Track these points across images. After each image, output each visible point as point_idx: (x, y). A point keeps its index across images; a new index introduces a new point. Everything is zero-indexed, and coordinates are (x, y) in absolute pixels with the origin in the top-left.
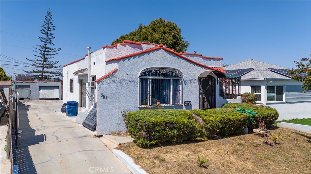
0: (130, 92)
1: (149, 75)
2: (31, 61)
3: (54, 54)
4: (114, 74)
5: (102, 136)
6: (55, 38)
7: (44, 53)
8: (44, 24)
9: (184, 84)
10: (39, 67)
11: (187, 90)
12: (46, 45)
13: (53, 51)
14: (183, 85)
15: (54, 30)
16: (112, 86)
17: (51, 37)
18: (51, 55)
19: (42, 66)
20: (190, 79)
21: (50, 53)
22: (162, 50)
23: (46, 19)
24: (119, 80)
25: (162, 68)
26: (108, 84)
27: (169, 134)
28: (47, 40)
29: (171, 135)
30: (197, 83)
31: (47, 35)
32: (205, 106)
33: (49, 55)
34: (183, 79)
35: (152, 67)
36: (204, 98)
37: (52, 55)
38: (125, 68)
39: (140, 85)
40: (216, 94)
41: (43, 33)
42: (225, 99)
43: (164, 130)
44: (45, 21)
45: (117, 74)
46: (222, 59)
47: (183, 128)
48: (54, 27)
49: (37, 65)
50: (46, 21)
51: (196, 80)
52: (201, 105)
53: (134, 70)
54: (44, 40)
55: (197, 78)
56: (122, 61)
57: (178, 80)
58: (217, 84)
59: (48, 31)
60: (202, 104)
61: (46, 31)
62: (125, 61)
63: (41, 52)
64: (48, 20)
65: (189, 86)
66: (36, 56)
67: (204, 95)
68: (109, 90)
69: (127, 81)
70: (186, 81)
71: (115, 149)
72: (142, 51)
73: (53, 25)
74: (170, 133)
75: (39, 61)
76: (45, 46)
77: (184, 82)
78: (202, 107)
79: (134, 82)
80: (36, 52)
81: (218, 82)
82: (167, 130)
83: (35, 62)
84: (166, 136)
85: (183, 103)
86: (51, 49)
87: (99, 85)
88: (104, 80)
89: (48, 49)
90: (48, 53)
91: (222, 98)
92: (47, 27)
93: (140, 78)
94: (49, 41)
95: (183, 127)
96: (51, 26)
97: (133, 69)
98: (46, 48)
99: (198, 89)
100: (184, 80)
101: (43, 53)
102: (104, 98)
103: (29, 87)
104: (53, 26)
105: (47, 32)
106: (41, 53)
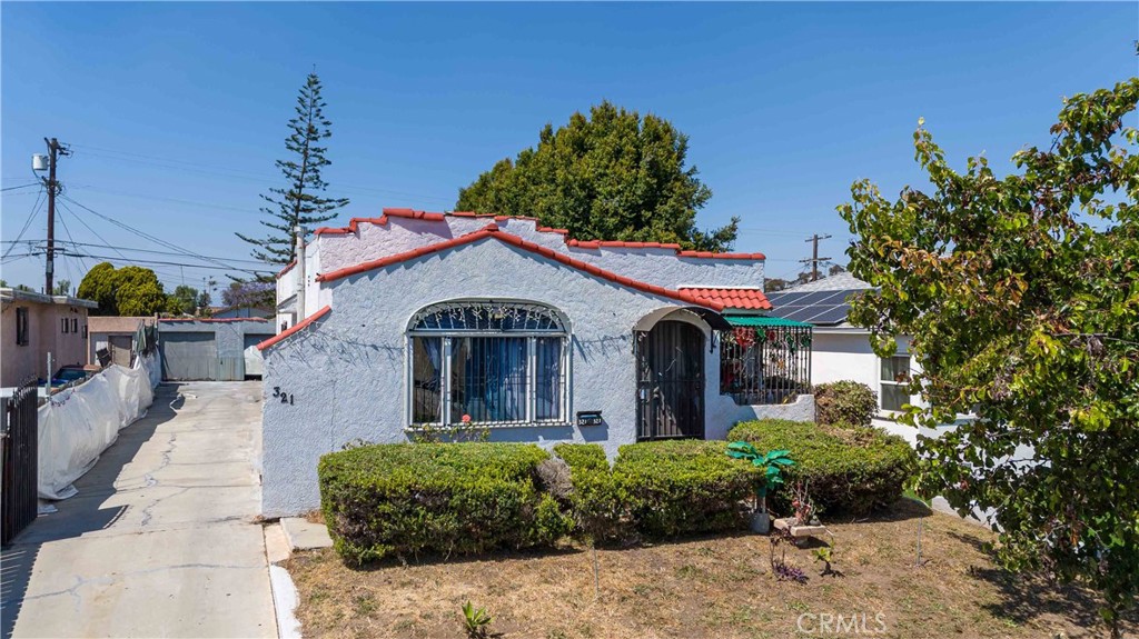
0: (375, 382)
1: (446, 324)
2: (254, 242)
3: (327, 219)
4: (320, 326)
5: (277, 520)
6: (329, 163)
7: (294, 214)
8: (296, 116)
9: (576, 351)
10: (279, 262)
11: (590, 373)
12: (300, 187)
13: (322, 206)
14: (572, 355)
15: (329, 135)
16: (313, 364)
17: (316, 160)
18: (316, 221)
19: (288, 258)
20: (601, 337)
21: (315, 215)
22: (492, 241)
23: (301, 101)
24: (336, 343)
25: (491, 301)
26: (301, 356)
27: (427, 528)
28: (304, 171)
29: (435, 529)
30: (628, 349)
31: (306, 156)
32: (663, 427)
33: (310, 220)
34: (573, 336)
35: (457, 297)
36: (658, 399)
37: (319, 220)
38: (357, 304)
39: (412, 357)
40: (704, 385)
41: (291, 148)
42: (746, 403)
43: (408, 513)
44: (300, 106)
45: (327, 325)
46: (762, 259)
47: (476, 510)
48: (329, 127)
49: (273, 256)
50: (301, 108)
51: (624, 338)
52: (645, 424)
53: (391, 310)
54: (294, 172)
55: (628, 331)
56: (346, 283)
57: (558, 340)
58: (712, 352)
59: (307, 140)
60: (649, 423)
61: (302, 139)
62: (358, 282)
63: (285, 212)
64: (308, 102)
65: (597, 360)
66: (269, 225)
67: (655, 390)
68: (303, 376)
69: (365, 346)
70: (586, 345)
71: (277, 564)
72: (446, 240)
73: (323, 120)
74: (429, 525)
75: (279, 242)
76: (296, 191)
77: (578, 345)
78: (647, 430)
79: (389, 349)
80: (270, 212)
81: (713, 346)
82: (422, 513)
83: (268, 248)
84: (417, 532)
85: (574, 415)
86: (316, 202)
87: (268, 360)
88: (283, 346)
89: (307, 200)
90: (307, 215)
91: (728, 399)
92: (305, 126)
93: (411, 334)
94: (311, 174)
95: (476, 505)
96: (317, 123)
97: (385, 308)
98: (300, 198)
99: (632, 369)
100: (579, 339)
101: (292, 216)
102: (284, 401)
103: (210, 336)
104: (326, 123)
105: (303, 144)
106: (285, 215)
